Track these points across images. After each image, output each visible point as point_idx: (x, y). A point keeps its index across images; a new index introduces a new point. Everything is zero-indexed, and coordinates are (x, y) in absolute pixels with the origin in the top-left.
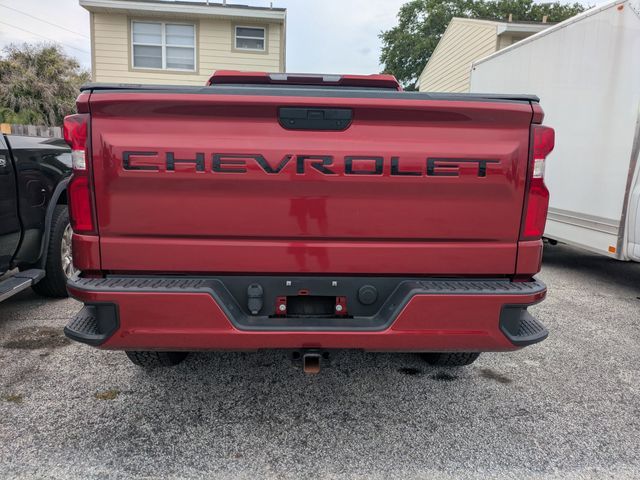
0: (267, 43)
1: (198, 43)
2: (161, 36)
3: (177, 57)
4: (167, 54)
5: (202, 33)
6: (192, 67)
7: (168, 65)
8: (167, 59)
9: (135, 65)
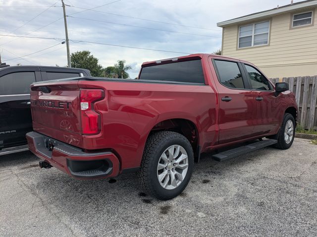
0: (313, 20)
1: (270, 29)
2: (252, 31)
3: (259, 39)
4: (254, 39)
5: (272, 24)
6: (266, 42)
7: (255, 44)
8: (254, 41)
9: (239, 47)
